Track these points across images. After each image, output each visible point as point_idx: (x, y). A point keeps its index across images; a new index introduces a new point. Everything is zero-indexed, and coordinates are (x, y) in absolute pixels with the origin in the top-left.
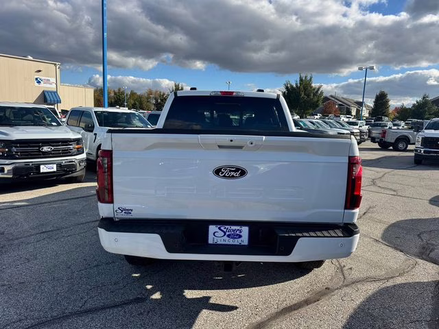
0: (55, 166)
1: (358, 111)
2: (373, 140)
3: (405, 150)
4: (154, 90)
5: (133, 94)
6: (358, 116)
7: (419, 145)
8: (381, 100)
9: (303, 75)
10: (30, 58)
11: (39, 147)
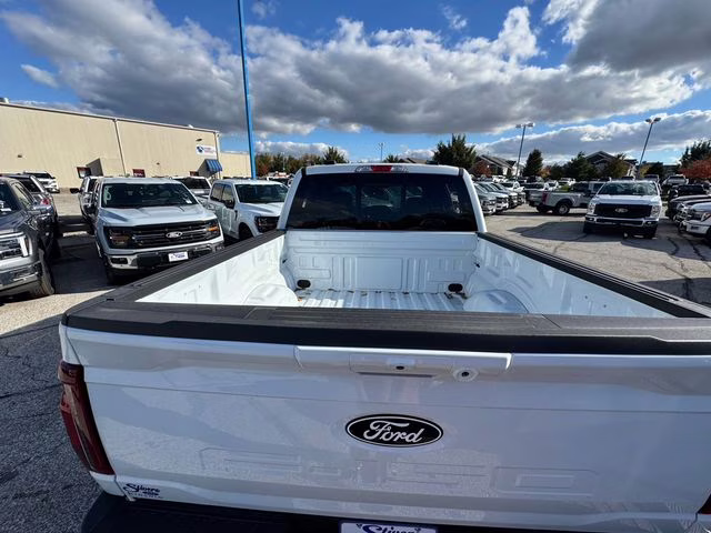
0: (186, 253)
1: (509, 171)
2: (532, 204)
3: (567, 214)
4: (309, 155)
5: (291, 159)
6: (509, 176)
7: (592, 213)
8: (535, 159)
9: (456, 136)
10: (191, 127)
11: (166, 233)
